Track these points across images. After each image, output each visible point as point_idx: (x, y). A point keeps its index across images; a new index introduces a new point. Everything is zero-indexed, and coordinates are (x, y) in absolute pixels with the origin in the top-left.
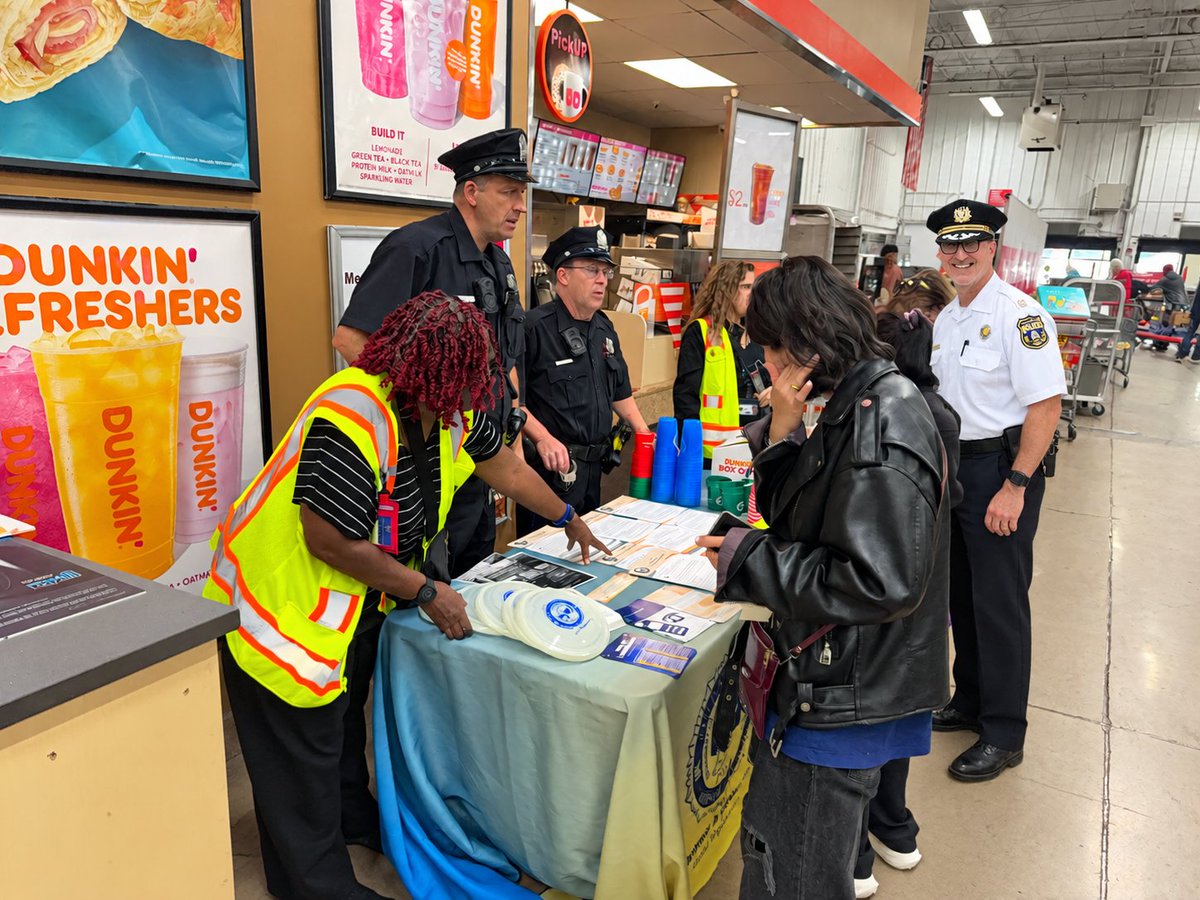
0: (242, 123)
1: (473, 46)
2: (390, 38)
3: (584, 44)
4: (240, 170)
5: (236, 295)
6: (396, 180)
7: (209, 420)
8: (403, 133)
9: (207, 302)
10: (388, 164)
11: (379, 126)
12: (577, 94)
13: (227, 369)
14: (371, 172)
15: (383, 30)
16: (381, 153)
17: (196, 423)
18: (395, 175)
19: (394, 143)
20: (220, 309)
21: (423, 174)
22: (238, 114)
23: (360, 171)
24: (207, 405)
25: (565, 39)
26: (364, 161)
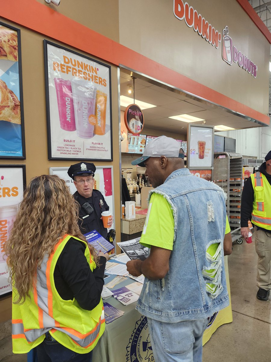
0: (21, 141)
1: (98, 116)
2: (70, 116)
3: (140, 113)
4: (19, 154)
5: (17, 188)
6: (73, 154)
7: (6, 226)
8: (74, 141)
9: (6, 191)
10: (70, 149)
11: (66, 139)
12: (139, 126)
13: (13, 210)
14: (64, 152)
15: (67, 113)
16: (67, 147)
17: (1, 226)
18: (73, 152)
19: (72, 143)
20: (11, 193)
21: (82, 151)
22: (19, 139)
23: (60, 152)
24: (6, 221)
25: (133, 112)
26: (61, 149)
